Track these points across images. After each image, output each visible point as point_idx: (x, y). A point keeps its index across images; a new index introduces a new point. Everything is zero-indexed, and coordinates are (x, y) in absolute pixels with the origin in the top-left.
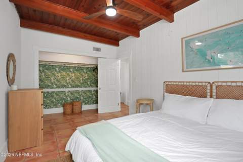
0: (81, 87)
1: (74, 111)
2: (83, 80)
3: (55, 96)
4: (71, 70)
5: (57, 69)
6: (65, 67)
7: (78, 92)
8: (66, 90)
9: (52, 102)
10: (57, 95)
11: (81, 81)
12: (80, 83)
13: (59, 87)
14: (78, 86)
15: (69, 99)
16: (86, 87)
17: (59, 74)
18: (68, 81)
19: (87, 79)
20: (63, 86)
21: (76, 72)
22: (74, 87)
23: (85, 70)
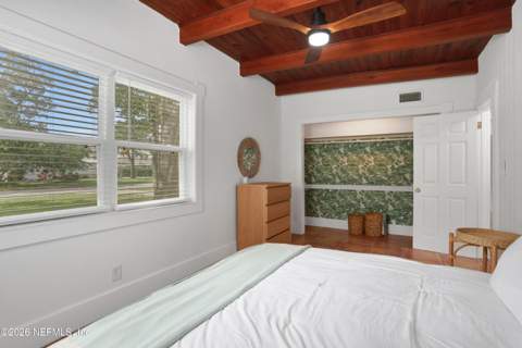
0: (389, 185)
1: (367, 229)
2: (393, 168)
3: (338, 197)
4: (368, 149)
5: (342, 150)
6: (356, 146)
7: (381, 194)
8: (358, 188)
9: (334, 208)
10: (342, 196)
11: (390, 172)
12: (387, 176)
13: (345, 183)
14: (381, 182)
15: (363, 206)
16: (400, 185)
17: (345, 159)
18: (361, 172)
19: (403, 167)
20: (352, 182)
21: (377, 152)
22: (372, 183)
23: (397, 148)
